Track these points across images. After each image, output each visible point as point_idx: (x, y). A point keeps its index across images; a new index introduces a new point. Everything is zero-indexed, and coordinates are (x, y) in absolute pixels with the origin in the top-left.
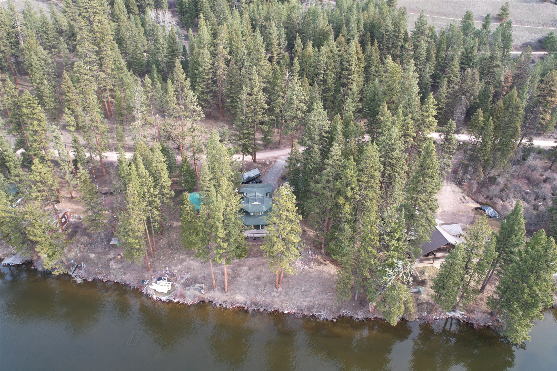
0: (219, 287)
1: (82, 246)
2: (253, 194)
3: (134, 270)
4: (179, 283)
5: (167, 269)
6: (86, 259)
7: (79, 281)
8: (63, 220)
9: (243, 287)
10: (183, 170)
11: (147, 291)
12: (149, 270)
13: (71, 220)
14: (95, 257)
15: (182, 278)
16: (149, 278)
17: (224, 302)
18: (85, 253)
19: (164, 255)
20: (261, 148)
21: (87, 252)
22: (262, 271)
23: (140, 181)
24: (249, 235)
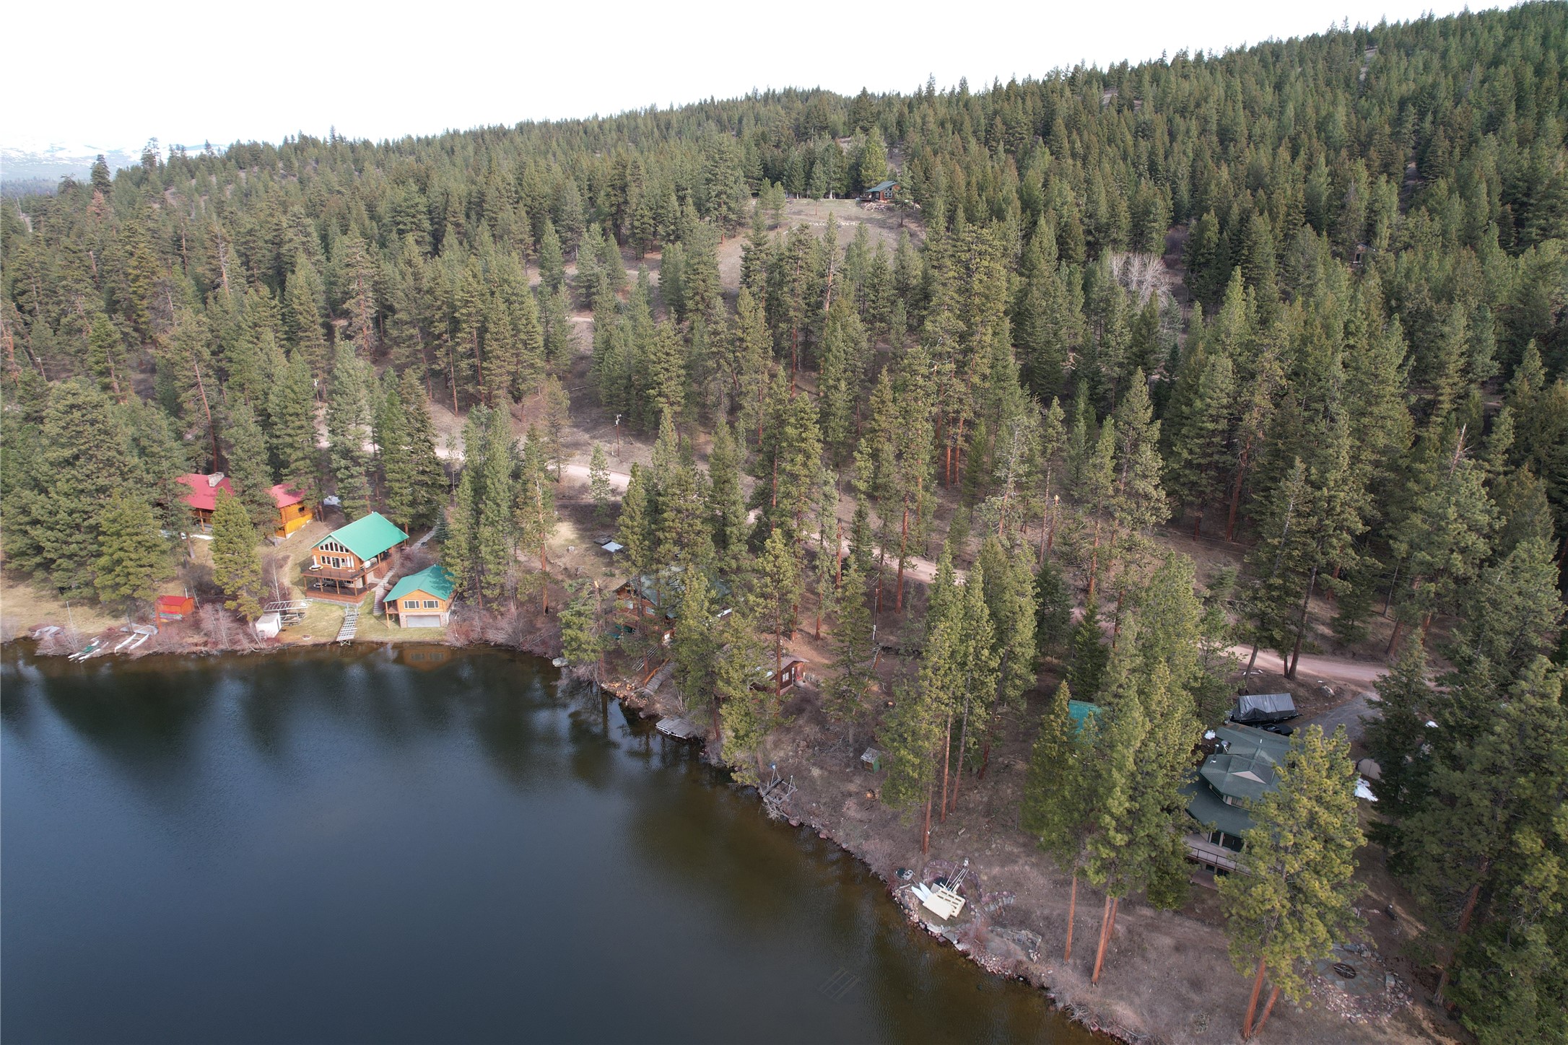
0: (1078, 962)
1: (803, 744)
2: (1248, 751)
3: (891, 837)
4: (982, 908)
5: (966, 863)
6: (800, 773)
7: (773, 814)
8: (786, 677)
9: (1143, 988)
10: (1078, 638)
11: (903, 895)
12: (923, 849)
13: (801, 683)
14: (821, 777)
15: (994, 899)
16: (919, 869)
17: (1080, 1005)
18: (804, 762)
19: (969, 829)
20: (1325, 647)
21: (808, 760)
22: (1212, 969)
23: (965, 625)
24: (1202, 855)
